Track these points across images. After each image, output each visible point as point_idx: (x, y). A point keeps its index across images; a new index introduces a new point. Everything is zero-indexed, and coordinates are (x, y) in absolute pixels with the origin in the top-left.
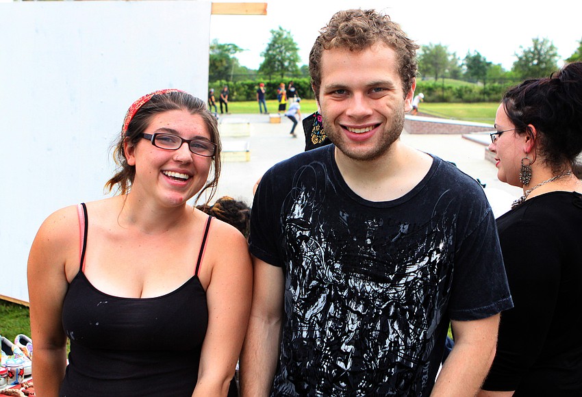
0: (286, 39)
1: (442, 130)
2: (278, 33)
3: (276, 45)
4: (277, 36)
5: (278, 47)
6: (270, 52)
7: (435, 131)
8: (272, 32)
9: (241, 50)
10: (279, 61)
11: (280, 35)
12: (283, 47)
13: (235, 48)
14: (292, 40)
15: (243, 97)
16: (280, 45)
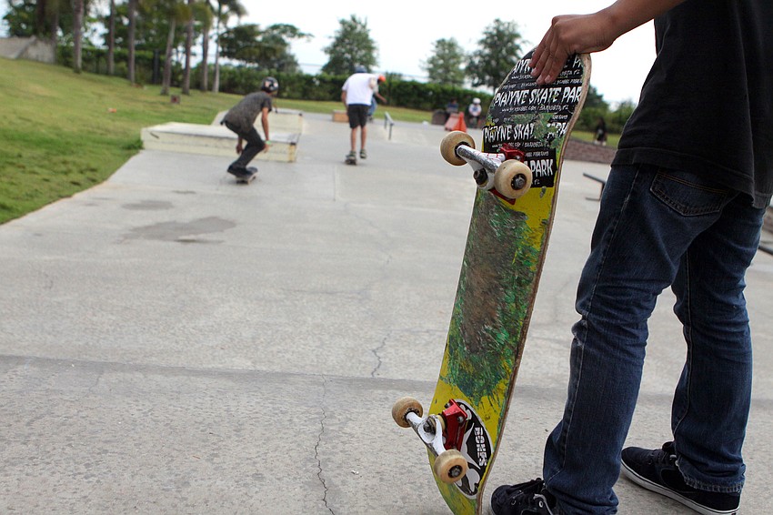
0: (360, 34)
1: (593, 156)
2: (350, 26)
3: (347, 41)
4: (349, 29)
5: (349, 44)
6: (338, 49)
7: (584, 156)
8: (343, 22)
9: (301, 35)
10: (348, 60)
11: (353, 28)
12: (355, 44)
13: (293, 31)
14: (367, 36)
15: (298, 94)
16: (351, 41)
